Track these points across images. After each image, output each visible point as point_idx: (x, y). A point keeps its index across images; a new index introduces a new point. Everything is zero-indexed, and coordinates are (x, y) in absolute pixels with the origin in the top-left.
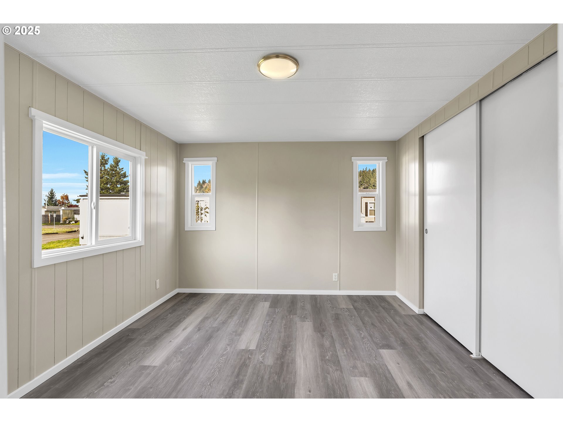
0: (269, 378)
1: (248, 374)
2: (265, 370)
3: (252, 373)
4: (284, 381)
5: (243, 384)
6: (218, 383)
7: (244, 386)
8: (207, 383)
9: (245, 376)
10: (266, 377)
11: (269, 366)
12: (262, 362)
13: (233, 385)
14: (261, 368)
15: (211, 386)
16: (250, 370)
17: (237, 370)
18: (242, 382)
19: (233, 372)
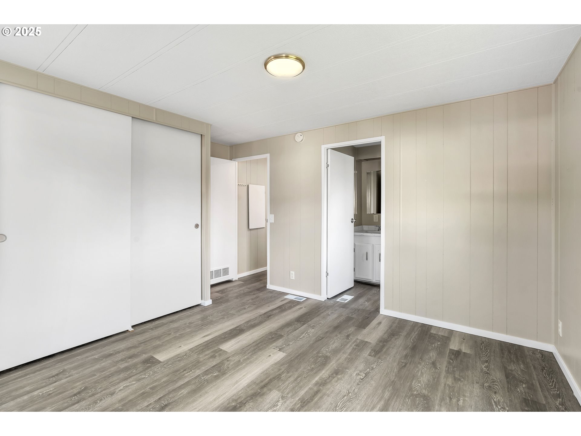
0: (290, 377)
1: (306, 389)
2: (288, 386)
3: (303, 388)
4: (280, 370)
5: (316, 381)
6: (341, 391)
7: (317, 379)
8: (352, 396)
9: (310, 389)
10: (292, 379)
11: (279, 390)
12: (283, 397)
13: (326, 383)
14: (289, 390)
15: (348, 391)
16: (302, 393)
17: (316, 399)
18: (317, 384)
19: (321, 397)
